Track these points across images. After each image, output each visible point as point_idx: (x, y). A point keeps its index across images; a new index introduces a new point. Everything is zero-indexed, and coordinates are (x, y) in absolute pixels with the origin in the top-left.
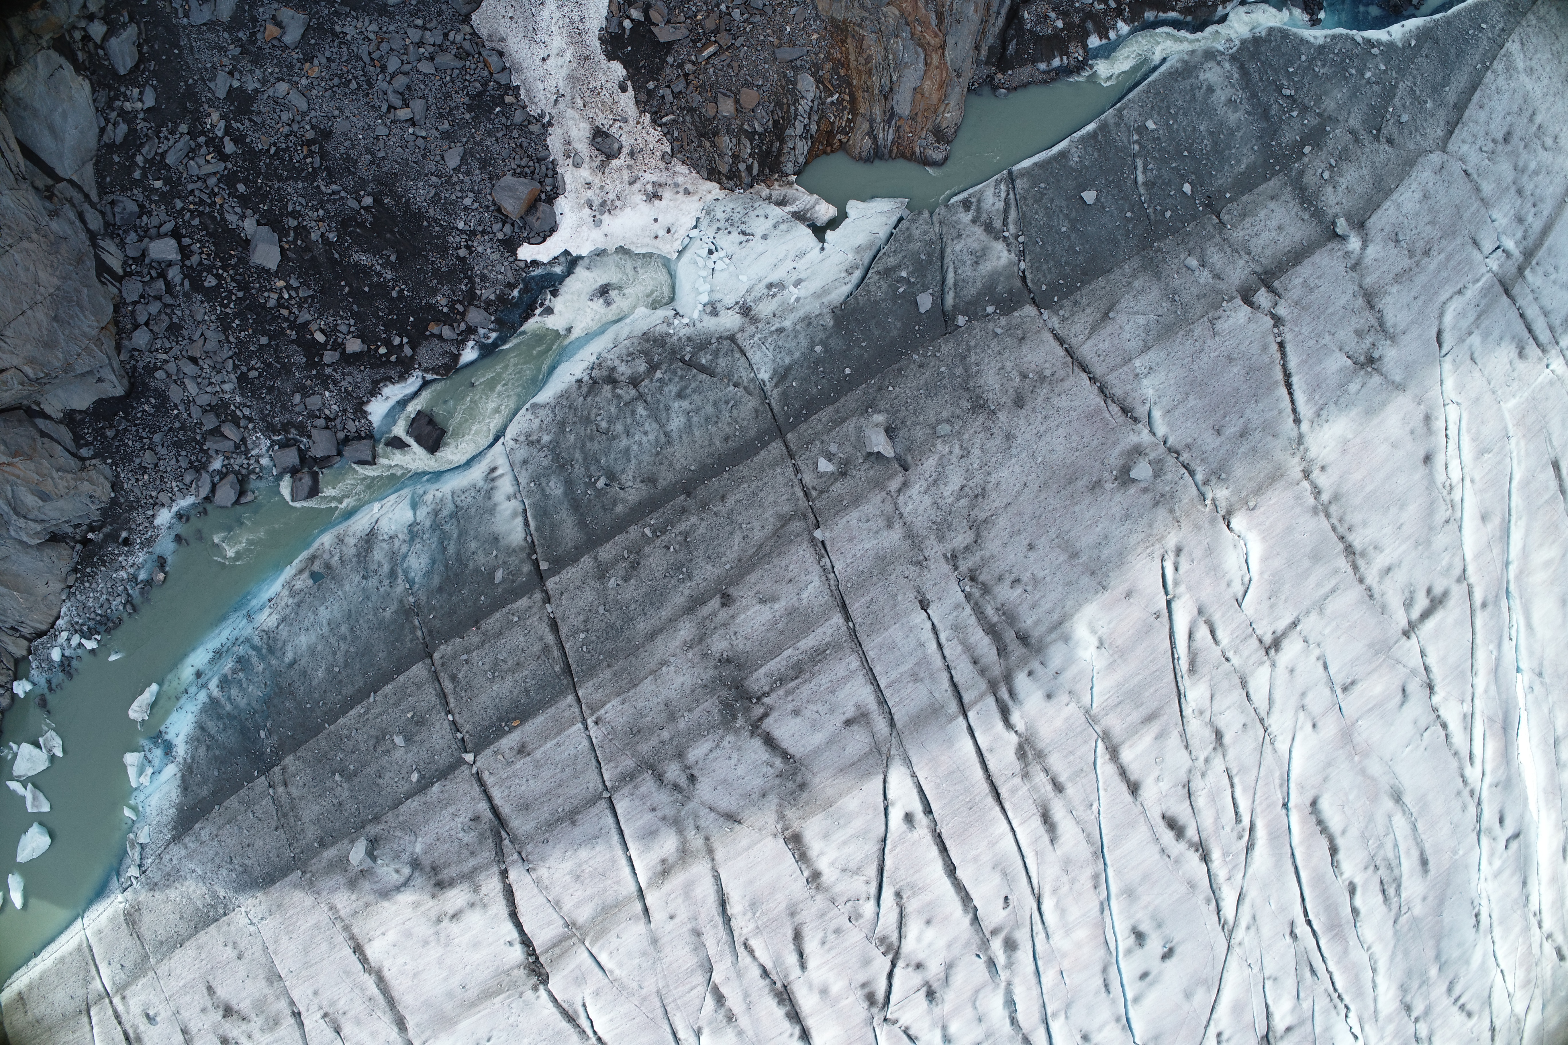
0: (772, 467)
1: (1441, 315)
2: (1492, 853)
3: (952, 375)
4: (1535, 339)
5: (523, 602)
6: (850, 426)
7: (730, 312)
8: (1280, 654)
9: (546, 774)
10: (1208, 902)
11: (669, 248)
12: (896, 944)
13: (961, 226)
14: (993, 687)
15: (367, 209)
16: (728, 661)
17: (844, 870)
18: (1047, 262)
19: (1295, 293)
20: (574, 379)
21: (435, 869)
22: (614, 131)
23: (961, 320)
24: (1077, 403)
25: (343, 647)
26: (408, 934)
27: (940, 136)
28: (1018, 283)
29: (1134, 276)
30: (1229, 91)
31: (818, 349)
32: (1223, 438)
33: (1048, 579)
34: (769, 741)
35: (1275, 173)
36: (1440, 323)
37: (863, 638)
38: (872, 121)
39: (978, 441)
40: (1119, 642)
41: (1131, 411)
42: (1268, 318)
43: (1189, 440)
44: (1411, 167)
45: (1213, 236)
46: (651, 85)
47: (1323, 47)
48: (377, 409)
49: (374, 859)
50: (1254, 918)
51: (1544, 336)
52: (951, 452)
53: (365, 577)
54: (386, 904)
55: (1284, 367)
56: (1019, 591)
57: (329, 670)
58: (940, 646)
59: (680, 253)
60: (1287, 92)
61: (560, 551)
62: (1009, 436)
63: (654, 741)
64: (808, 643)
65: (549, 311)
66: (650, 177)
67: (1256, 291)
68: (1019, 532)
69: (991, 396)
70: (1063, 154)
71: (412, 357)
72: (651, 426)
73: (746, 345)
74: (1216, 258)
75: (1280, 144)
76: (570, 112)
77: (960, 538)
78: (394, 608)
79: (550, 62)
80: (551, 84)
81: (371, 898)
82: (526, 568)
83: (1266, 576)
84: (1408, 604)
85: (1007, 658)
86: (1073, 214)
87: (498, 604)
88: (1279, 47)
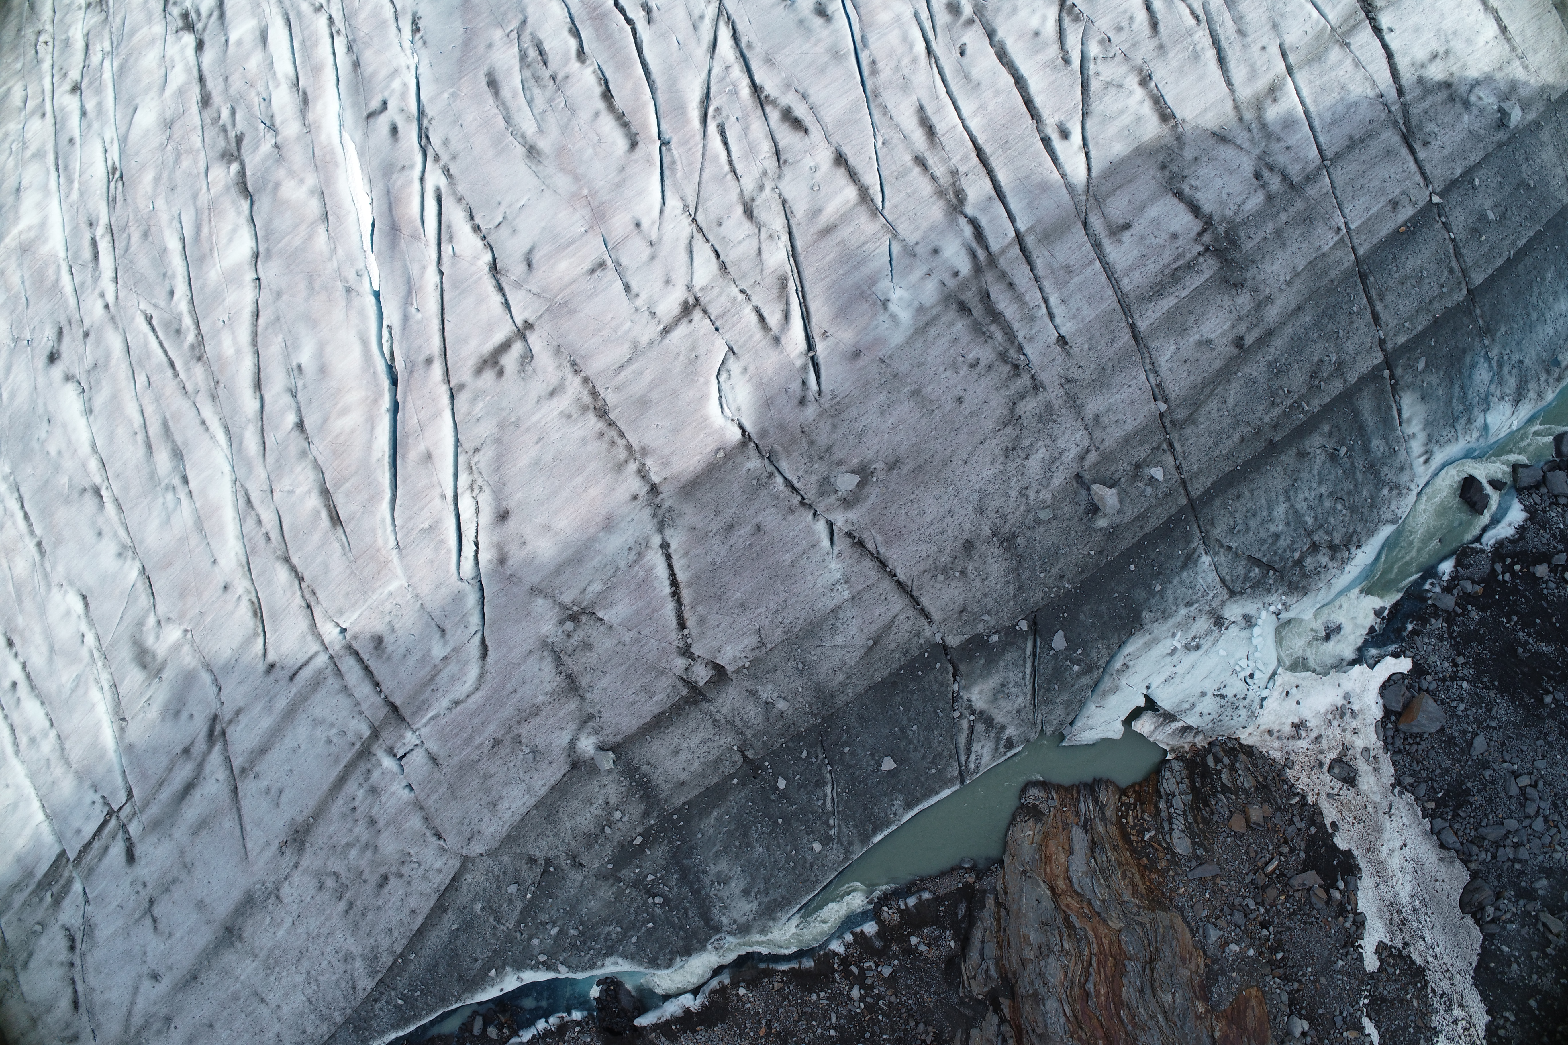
0: (1200, 471)
1: (481, 676)
2: (404, 95)
3: (1032, 570)
4: (360, 660)
5: (1401, 339)
6: (1130, 514)
7: (1233, 619)
8: (681, 299)
9: (1376, 183)
10: (749, 45)
11: (1285, 678)
12: (1064, 14)
13: (1016, 722)
14: (992, 260)
15: (1548, 692)
16: (1235, 285)
17: (1120, 86)
18: (932, 692)
19: (664, 682)
20: (1363, 548)
21: (1452, 99)
22: (1338, 785)
23: (1024, 625)
24: (911, 549)
25: (1534, 300)
26: (1469, 41)
27: (1034, 812)
28: (963, 668)
29: (843, 685)
30: (724, 894)
31: (1158, 588)
32: (754, 522)
33: (942, 369)
34: (1195, 209)
35: (676, 811)
36: (483, 667)
37: (1118, 307)
38: (1103, 818)
39: (1012, 504)
40: (865, 306)
41: (854, 544)
42: (697, 654)
43: (791, 518)
44: (508, 836)
45: (754, 736)
46: (1313, 830)
47: (606, 956)
48: (1517, 514)
49: (1500, 110)
50: (695, 27)
51: (349, 665)
52: (1038, 492)
53: (1521, 362)
54: (1487, 69)
55: (679, 602)
56: (971, 356)
57: (1543, 279)
58: (1046, 300)
59: (1274, 674)
60: (658, 900)
61: (1373, 387)
62: (981, 510)
63: (1292, 211)
64: (1168, 303)
65: (1378, 613)
66: (1303, 744)
67: (709, 681)
68: (972, 414)
69: (996, 551)
70: (909, 806)
71: (1494, 563)
72: (1302, 506)
73: (1220, 589)
74: (753, 713)
75: (670, 842)
76: (1377, 798)
77: (1030, 406)
78: (1499, 335)
79: (1399, 843)
80: (1396, 824)
81: (1498, 76)
82: (1399, 371)
83: (702, 380)
84: (528, 356)
85: (980, 290)
86: (903, 744)
87: (1419, 339)
88: (661, 948)
